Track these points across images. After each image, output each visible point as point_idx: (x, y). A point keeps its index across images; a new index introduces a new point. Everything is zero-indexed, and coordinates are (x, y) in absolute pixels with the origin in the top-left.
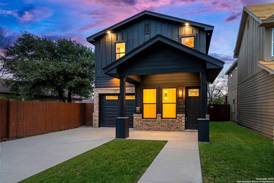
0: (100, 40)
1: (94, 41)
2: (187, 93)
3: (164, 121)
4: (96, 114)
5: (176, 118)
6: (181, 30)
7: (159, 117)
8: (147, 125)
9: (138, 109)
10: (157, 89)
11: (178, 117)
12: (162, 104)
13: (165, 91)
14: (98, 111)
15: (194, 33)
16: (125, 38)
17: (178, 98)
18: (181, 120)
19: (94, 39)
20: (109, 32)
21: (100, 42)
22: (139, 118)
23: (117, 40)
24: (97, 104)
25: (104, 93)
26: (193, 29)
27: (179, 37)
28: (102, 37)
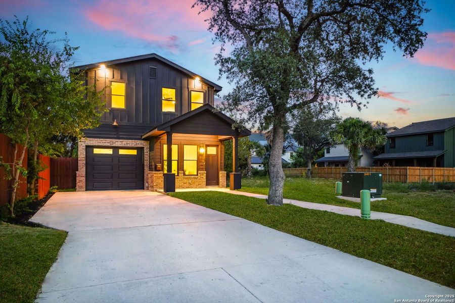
2: (206, 151)
3: (186, 178)
4: (81, 172)
5: (197, 175)
9: (159, 166)
10: (178, 145)
12: (184, 160)
13: (186, 148)
14: (84, 169)
15: (203, 88)
16: (125, 77)
17: (199, 155)
18: (203, 177)
22: (160, 175)
23: (113, 78)
24: (83, 159)
25: (94, 144)
26: (203, 85)
27: (188, 90)
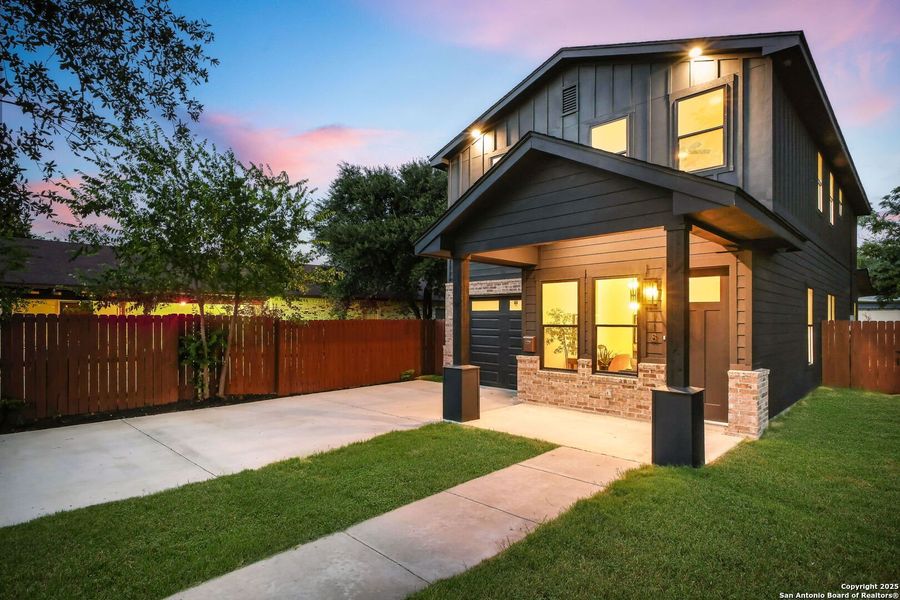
0: (458, 158)
1: (446, 162)
4: (449, 347)
5: (636, 376)
6: (675, 77)
7: (583, 366)
8: (553, 388)
9: (529, 343)
10: (579, 281)
11: (641, 370)
12: (595, 327)
15: (722, 75)
17: (646, 308)
18: (653, 382)
19: (444, 157)
20: (476, 133)
21: (458, 164)
23: (495, 149)
26: (721, 62)
27: (668, 102)
28: (463, 148)
